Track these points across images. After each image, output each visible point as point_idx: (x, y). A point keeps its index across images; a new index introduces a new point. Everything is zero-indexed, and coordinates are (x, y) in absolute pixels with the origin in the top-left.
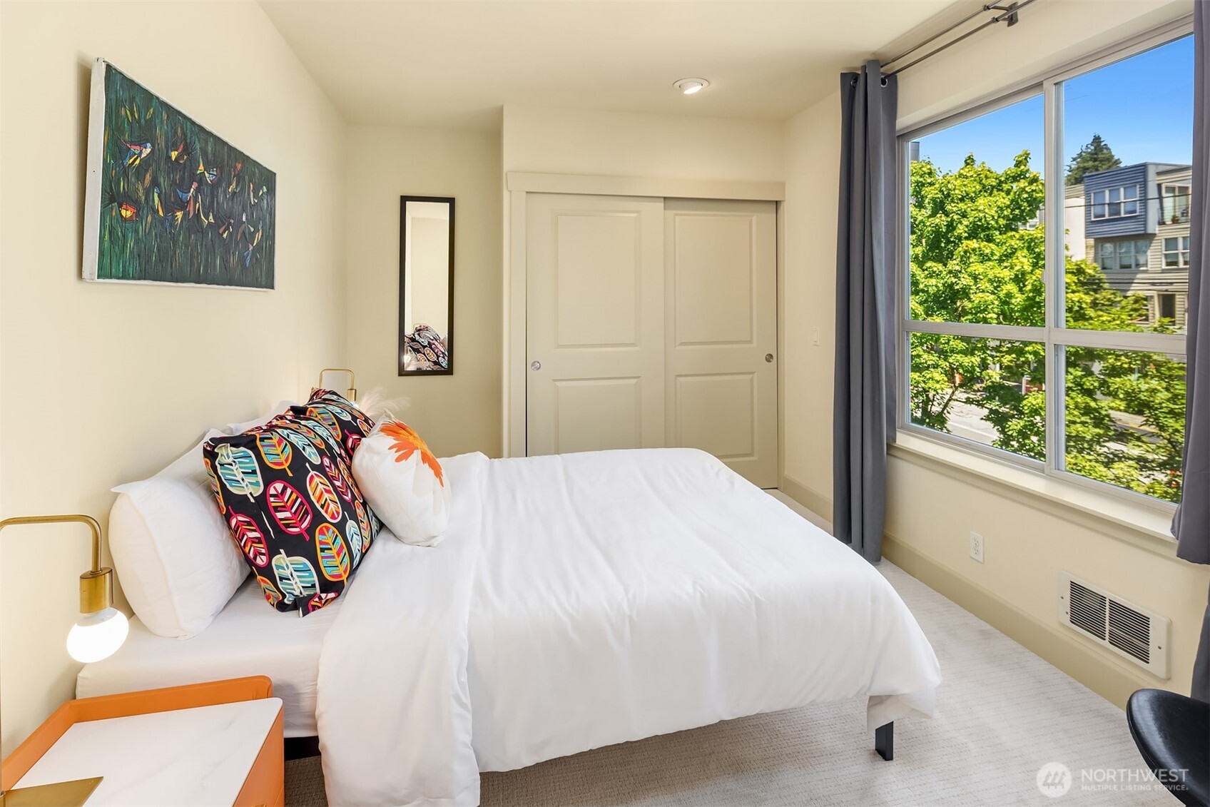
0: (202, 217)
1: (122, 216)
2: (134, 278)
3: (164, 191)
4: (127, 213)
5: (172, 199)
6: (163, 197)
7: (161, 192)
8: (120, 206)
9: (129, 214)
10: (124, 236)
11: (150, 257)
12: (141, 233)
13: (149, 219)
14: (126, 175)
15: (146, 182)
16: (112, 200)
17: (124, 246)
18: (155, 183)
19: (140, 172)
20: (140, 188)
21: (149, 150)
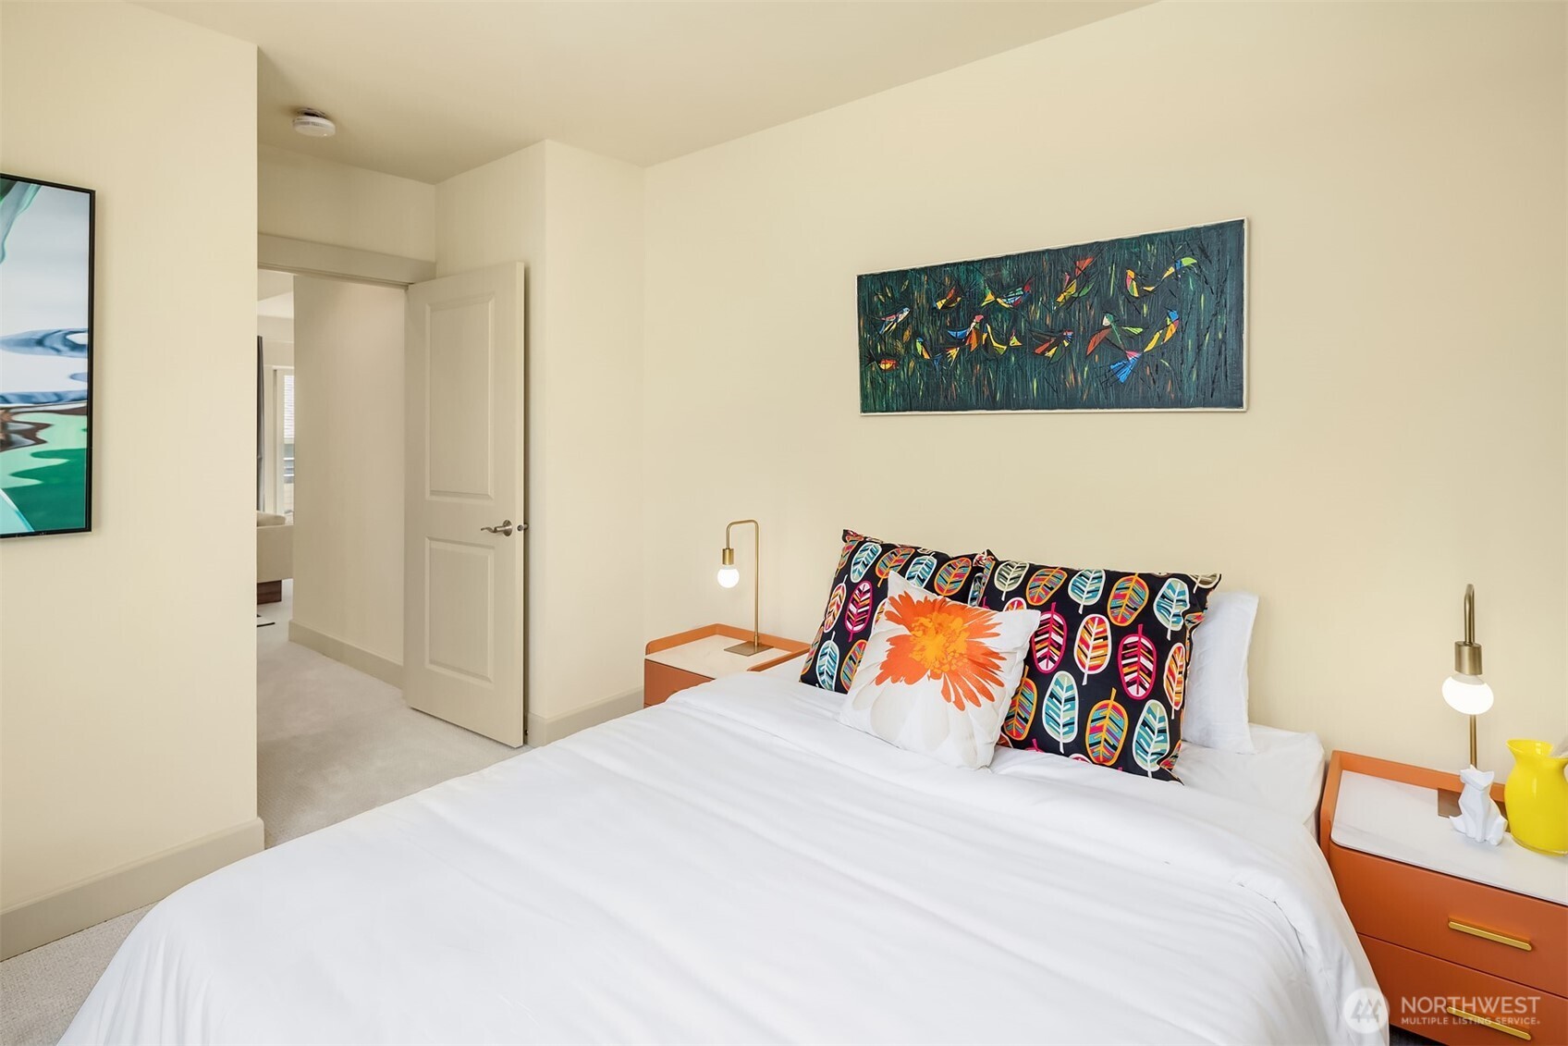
0: (995, 344)
1: (881, 369)
2: (897, 411)
3: (928, 338)
4: (886, 366)
5: (941, 341)
6: (928, 344)
7: (925, 340)
8: (879, 362)
9: (888, 366)
10: (885, 382)
11: (917, 394)
12: (902, 377)
13: (912, 364)
14: (882, 338)
15: (905, 337)
16: (871, 360)
17: (886, 388)
18: (916, 334)
19: (897, 334)
20: (899, 344)
21: (906, 313)
